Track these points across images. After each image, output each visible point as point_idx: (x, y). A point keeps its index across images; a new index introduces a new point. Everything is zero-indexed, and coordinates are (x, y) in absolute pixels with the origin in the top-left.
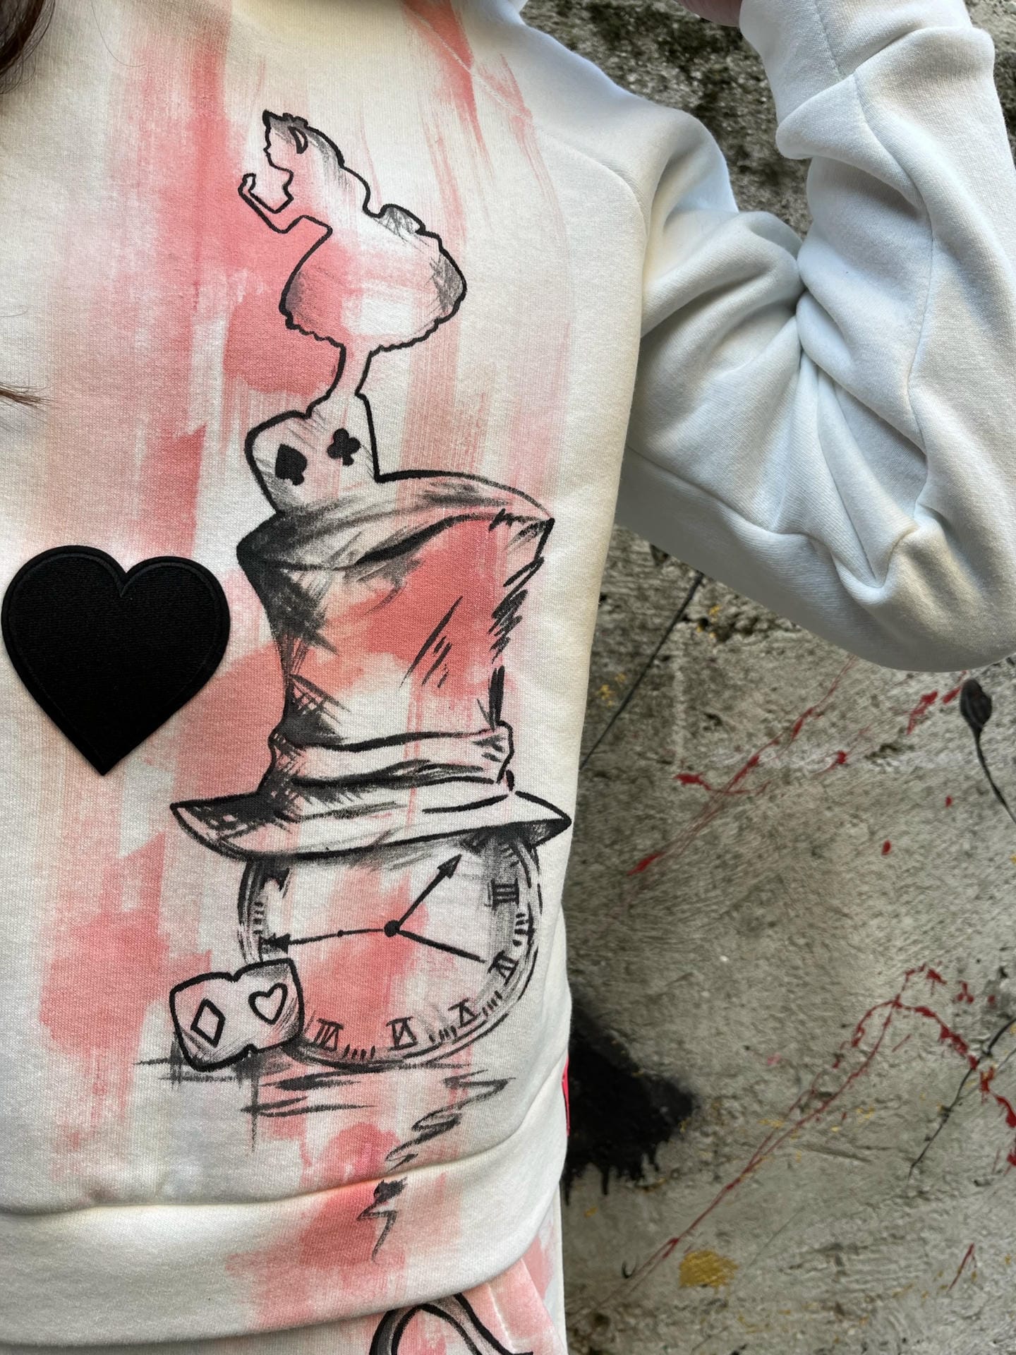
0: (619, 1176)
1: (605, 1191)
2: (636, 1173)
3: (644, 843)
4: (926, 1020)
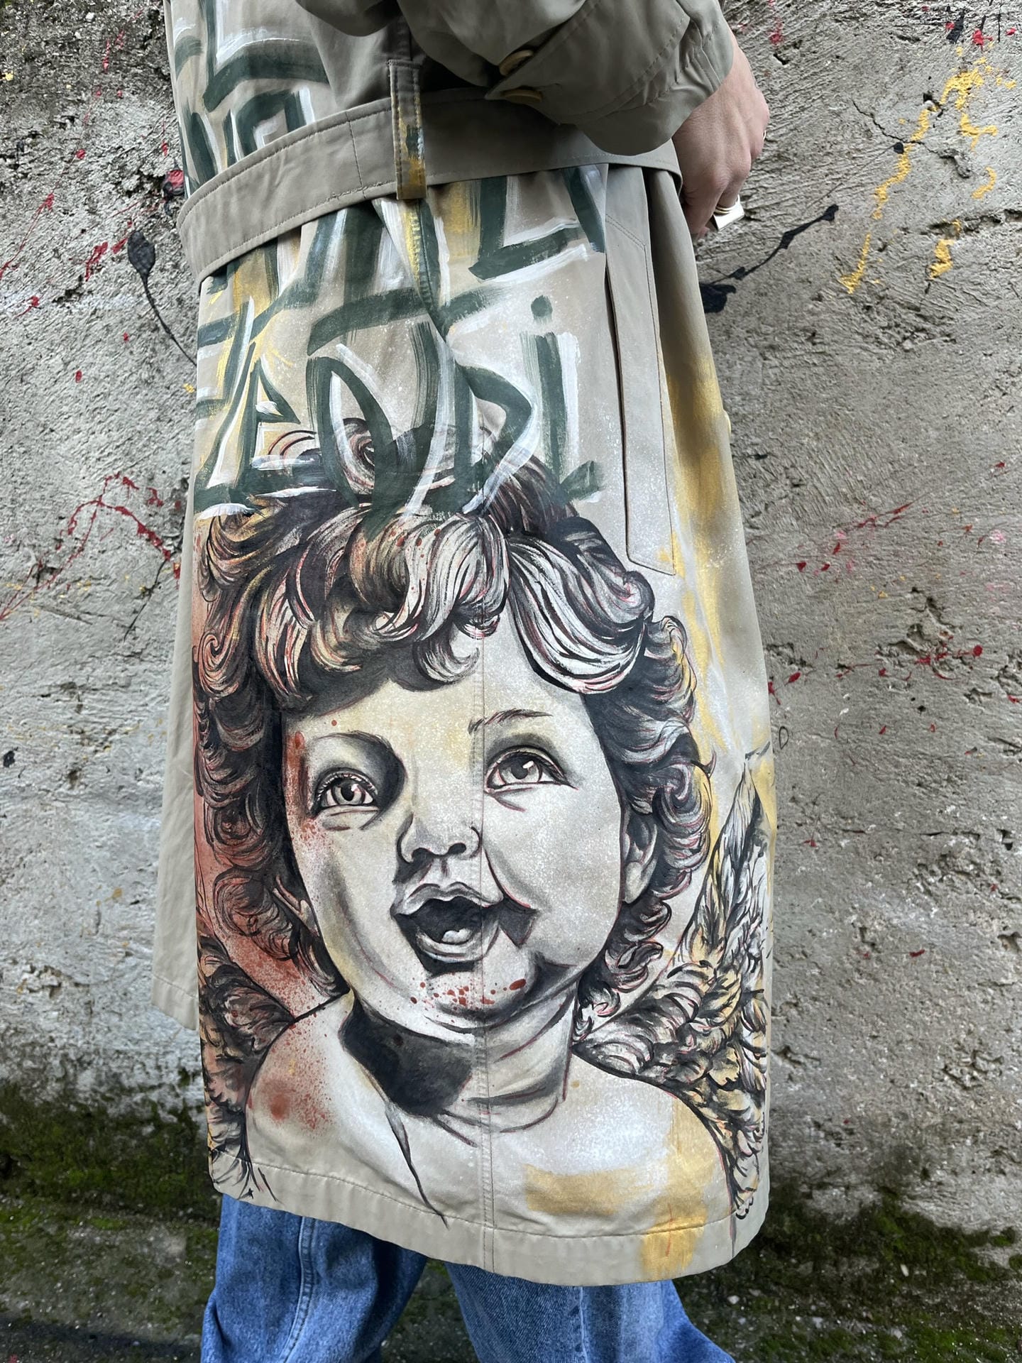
4: (124, 517)
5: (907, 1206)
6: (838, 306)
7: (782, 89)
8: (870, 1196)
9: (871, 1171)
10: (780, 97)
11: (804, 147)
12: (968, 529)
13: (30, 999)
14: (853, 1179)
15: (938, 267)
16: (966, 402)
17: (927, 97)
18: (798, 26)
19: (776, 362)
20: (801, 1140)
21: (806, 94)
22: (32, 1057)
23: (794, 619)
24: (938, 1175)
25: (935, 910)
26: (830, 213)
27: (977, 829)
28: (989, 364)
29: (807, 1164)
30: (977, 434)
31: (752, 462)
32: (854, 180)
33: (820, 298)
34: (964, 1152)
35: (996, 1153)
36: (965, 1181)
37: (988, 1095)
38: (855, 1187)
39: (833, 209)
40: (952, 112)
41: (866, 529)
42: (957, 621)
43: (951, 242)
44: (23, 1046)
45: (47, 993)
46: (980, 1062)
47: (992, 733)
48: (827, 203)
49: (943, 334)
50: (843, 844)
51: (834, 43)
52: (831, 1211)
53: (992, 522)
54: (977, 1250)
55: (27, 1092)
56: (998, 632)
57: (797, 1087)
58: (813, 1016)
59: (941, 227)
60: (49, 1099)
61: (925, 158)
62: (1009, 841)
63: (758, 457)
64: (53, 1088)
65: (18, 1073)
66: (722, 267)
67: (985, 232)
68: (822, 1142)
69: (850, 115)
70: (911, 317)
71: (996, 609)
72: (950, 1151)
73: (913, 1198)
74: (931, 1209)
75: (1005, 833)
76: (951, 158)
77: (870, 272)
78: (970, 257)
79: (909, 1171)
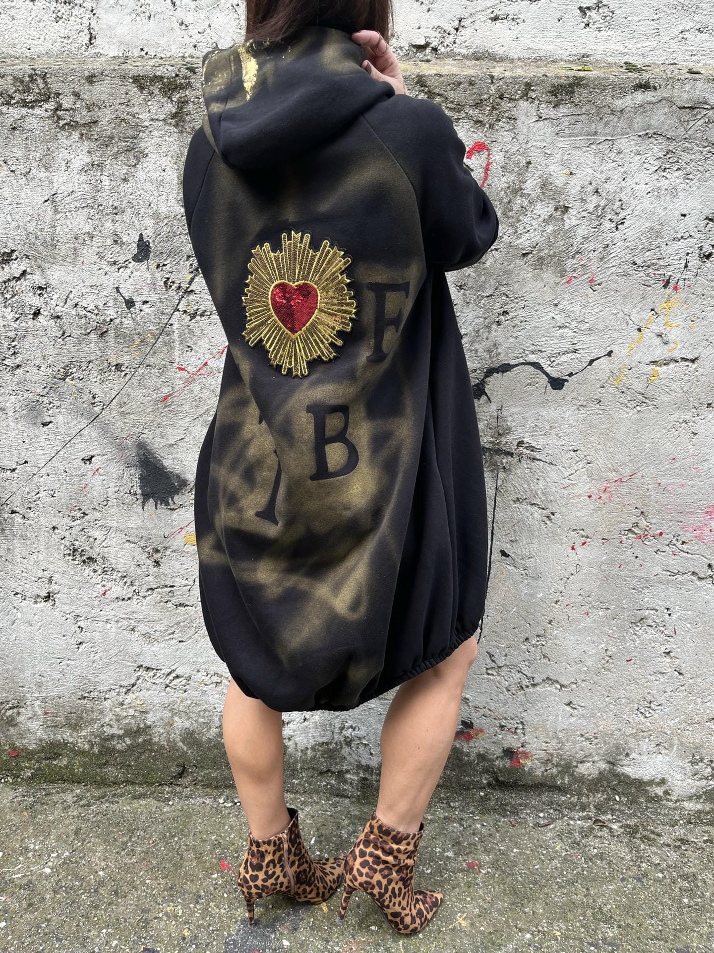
0: (161, 504)
1: (156, 509)
2: (167, 504)
3: (166, 391)
5: (619, 769)
6: (611, 390)
7: (593, 302)
8: (603, 766)
9: (605, 755)
10: (591, 305)
11: (601, 326)
12: (660, 484)
13: (205, 689)
14: (596, 758)
15: (653, 378)
16: (662, 433)
17: (652, 310)
18: (601, 277)
19: (584, 412)
20: (574, 743)
21: (602, 304)
22: (203, 717)
23: (585, 519)
24: (633, 755)
25: (638, 642)
26: (610, 354)
27: (657, 608)
28: (671, 418)
29: (577, 753)
30: (665, 446)
31: (572, 453)
32: (621, 341)
33: (603, 387)
34: (645, 745)
35: (658, 745)
36: (645, 758)
37: (656, 720)
38: (597, 762)
39: (611, 352)
40: (662, 316)
41: (618, 483)
42: (654, 521)
43: (658, 368)
44: (199, 712)
45: (214, 685)
46: (652, 705)
47: (665, 568)
48: (609, 349)
49: (653, 405)
50: (601, 613)
51: (616, 285)
52: (586, 773)
53: (669, 481)
54: (648, 788)
55: (199, 734)
56: (670, 527)
57: (573, 719)
58: (583, 688)
59: (654, 362)
60: (211, 737)
61: (649, 334)
62: (669, 612)
63: (574, 451)
64: (214, 731)
65: (195, 725)
66: (564, 371)
67: (672, 365)
68: (584, 743)
69: (621, 315)
70: (640, 397)
71: (669, 517)
72: (639, 745)
73: (622, 766)
74: (630, 771)
75: (668, 609)
76: (661, 336)
77: (625, 378)
78: (665, 375)
79: (621, 754)
